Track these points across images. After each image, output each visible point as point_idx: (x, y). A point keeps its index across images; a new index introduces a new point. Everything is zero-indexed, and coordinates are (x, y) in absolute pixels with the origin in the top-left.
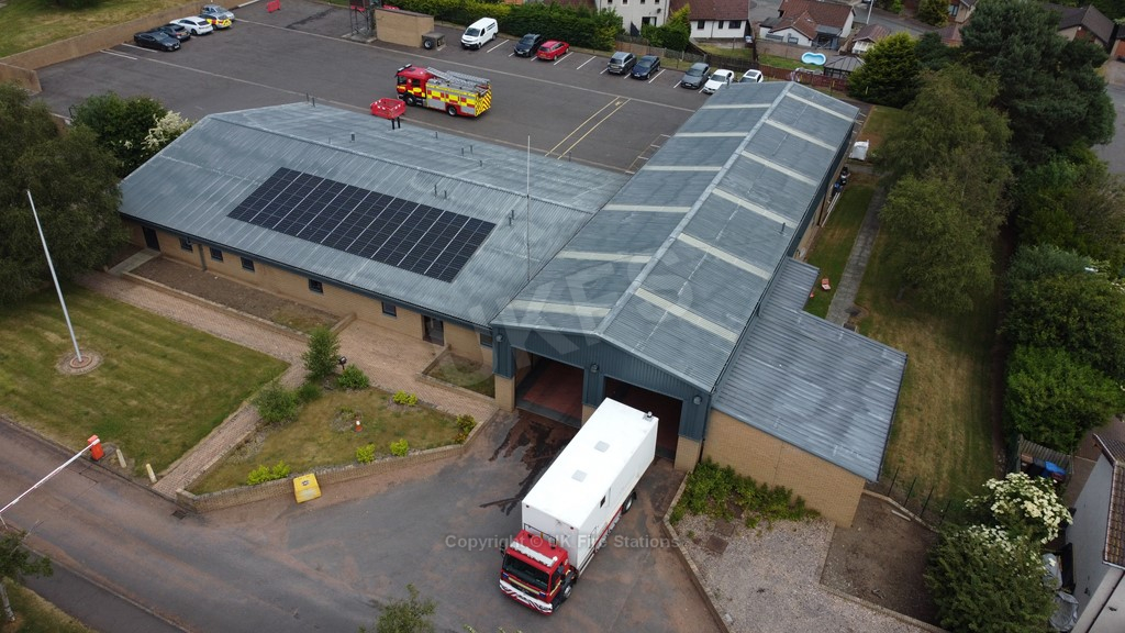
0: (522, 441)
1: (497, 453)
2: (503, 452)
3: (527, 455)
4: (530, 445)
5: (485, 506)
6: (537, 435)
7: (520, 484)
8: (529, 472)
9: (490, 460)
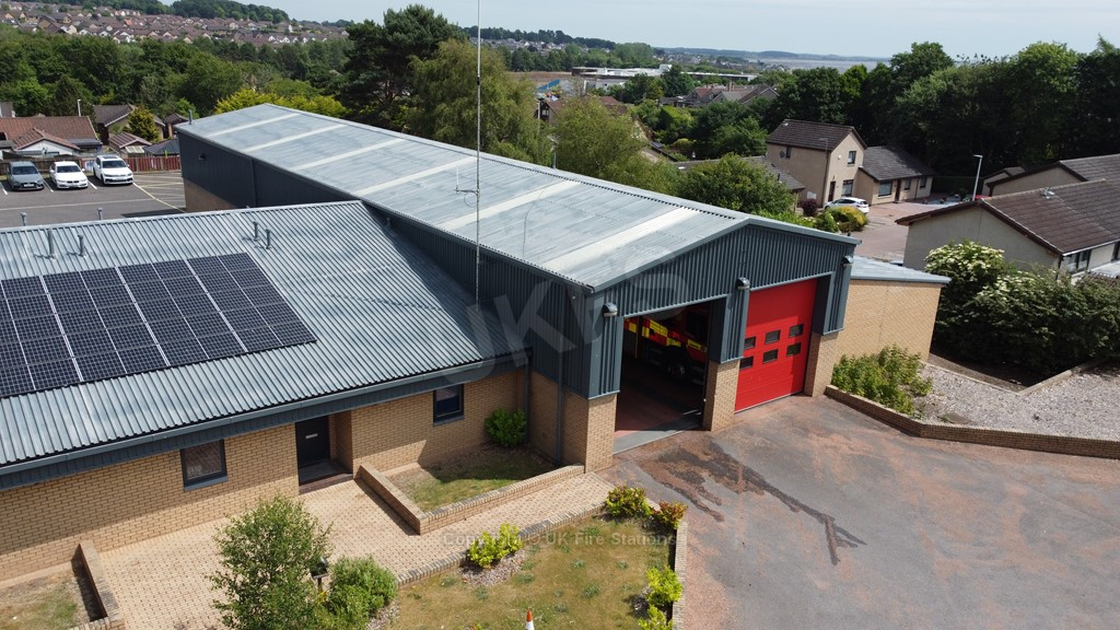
0: (694, 479)
1: (706, 509)
2: (705, 502)
3: (728, 485)
4: (705, 474)
5: (835, 560)
6: (684, 463)
7: (793, 509)
8: (767, 494)
9: (718, 518)
